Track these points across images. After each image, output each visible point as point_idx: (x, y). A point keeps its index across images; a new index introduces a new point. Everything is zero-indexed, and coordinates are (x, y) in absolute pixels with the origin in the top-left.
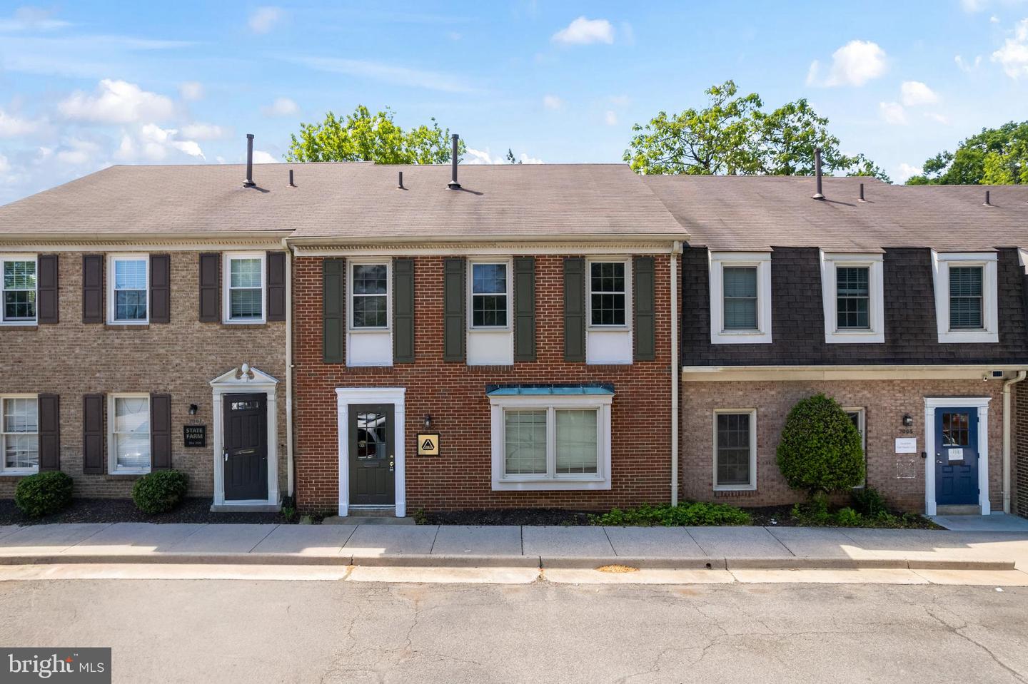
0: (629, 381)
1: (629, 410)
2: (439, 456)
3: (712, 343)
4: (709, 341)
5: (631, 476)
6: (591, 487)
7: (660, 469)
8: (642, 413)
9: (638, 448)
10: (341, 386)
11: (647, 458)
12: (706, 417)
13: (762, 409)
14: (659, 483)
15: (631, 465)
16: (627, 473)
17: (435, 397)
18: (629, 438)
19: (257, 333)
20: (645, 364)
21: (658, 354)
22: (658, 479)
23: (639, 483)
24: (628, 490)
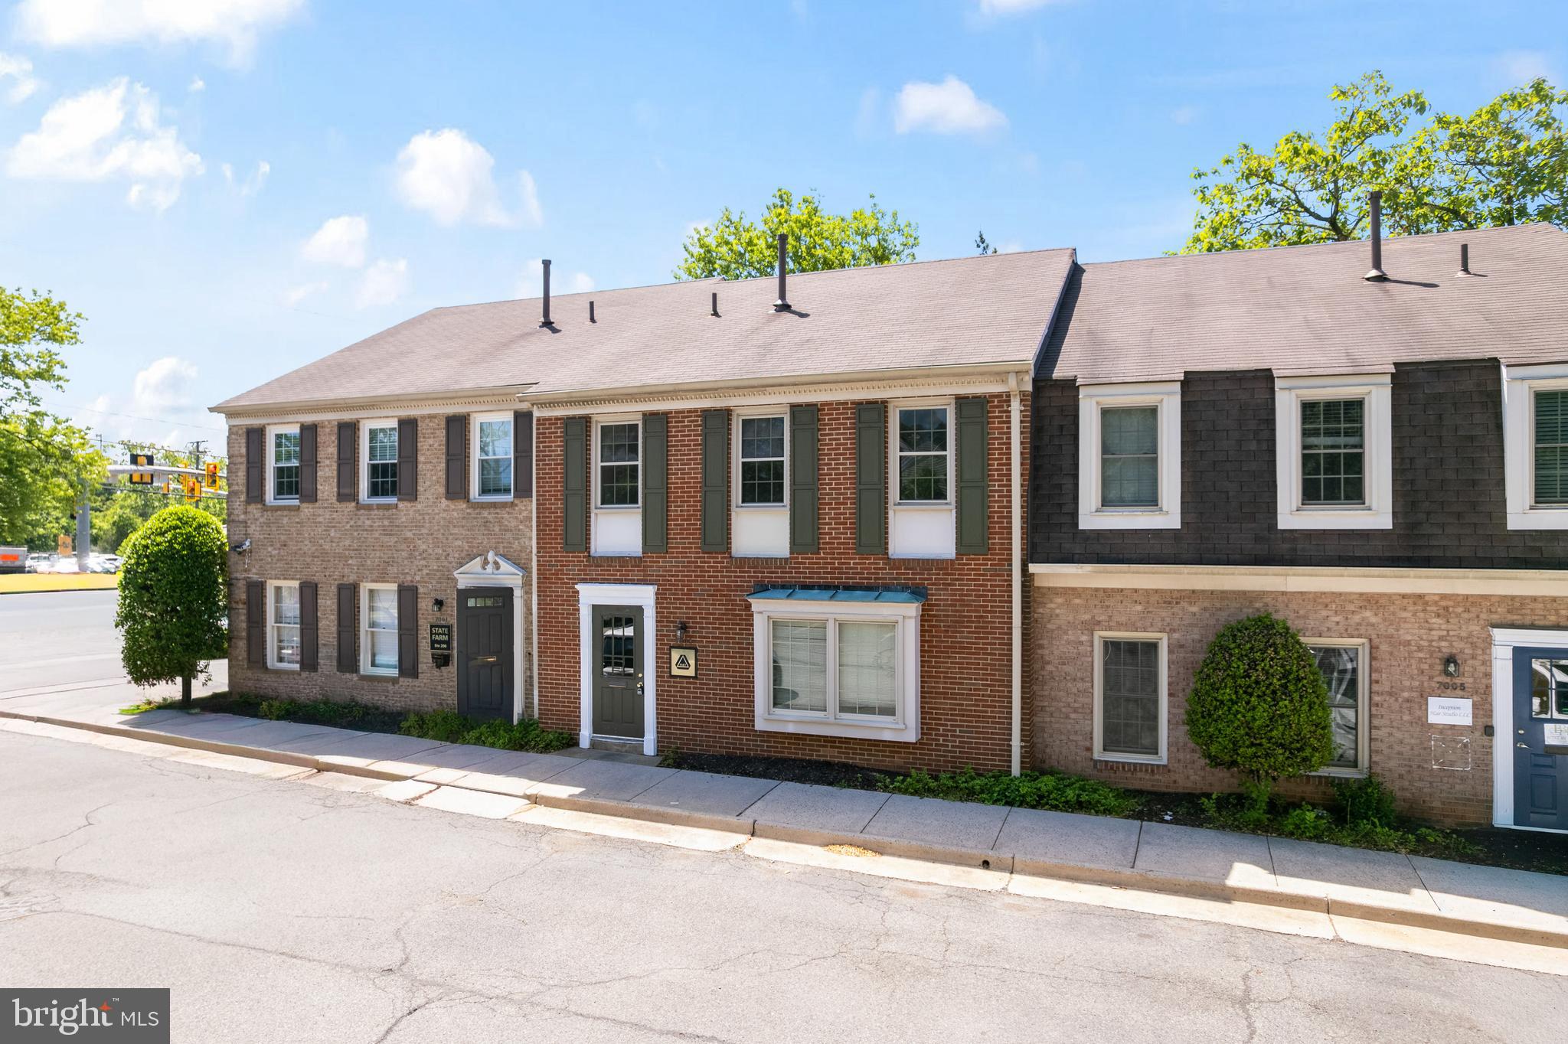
0: (949, 584)
1: (949, 626)
2: (695, 678)
3: (1080, 528)
4: (1077, 524)
5: (952, 726)
6: (887, 736)
7: (995, 717)
8: (969, 632)
9: (962, 684)
10: (584, 581)
11: (976, 700)
12: (1081, 643)
13: (1176, 636)
14: (995, 739)
15: (951, 709)
16: (946, 720)
17: (691, 599)
18: (949, 668)
19: (504, 514)
20: (973, 559)
21: (994, 544)
22: (992, 733)
23: (963, 737)
24: (947, 746)
